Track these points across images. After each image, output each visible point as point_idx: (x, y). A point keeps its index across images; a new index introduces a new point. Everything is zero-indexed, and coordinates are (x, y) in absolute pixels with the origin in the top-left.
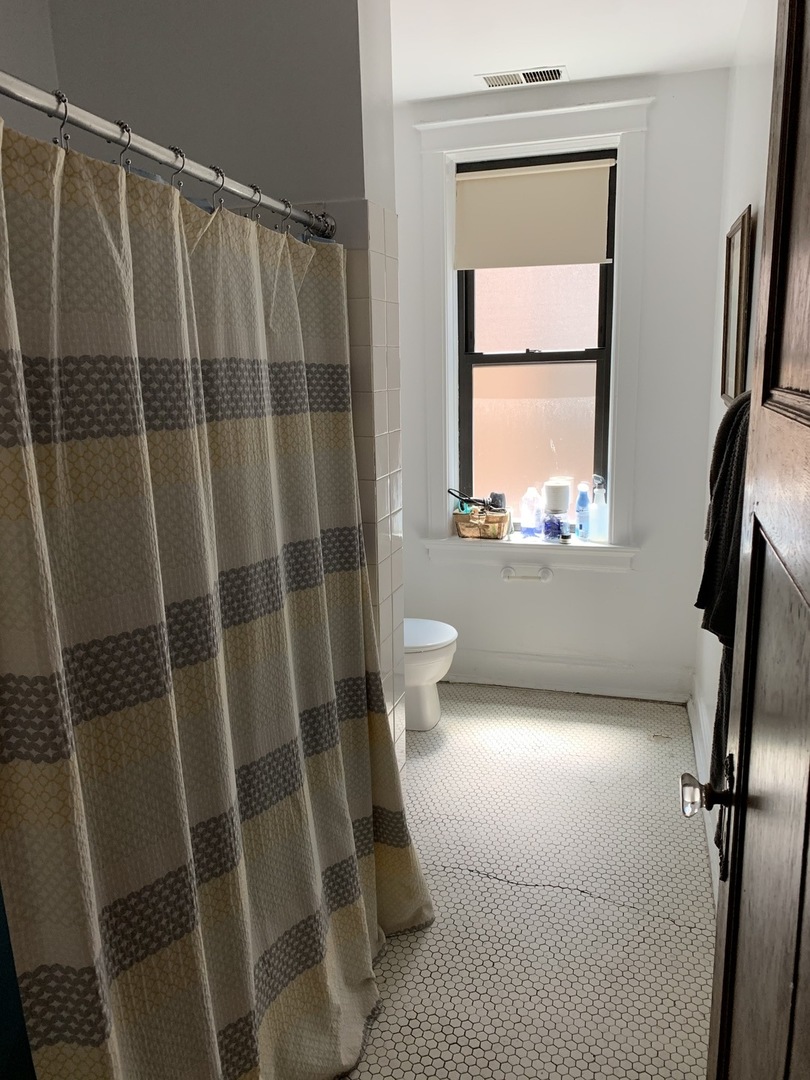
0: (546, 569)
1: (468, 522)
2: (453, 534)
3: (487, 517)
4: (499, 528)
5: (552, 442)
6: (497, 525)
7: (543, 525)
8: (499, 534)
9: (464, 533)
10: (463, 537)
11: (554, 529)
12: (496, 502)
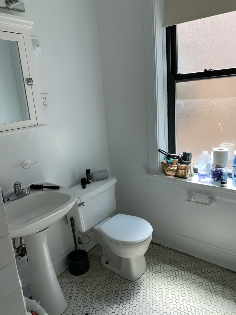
0: (212, 199)
1: (168, 168)
2: (162, 173)
3: (178, 166)
4: (185, 172)
5: (220, 124)
6: (184, 171)
7: (211, 173)
8: (185, 175)
9: (167, 173)
10: (167, 175)
11: (218, 176)
12: (186, 158)
